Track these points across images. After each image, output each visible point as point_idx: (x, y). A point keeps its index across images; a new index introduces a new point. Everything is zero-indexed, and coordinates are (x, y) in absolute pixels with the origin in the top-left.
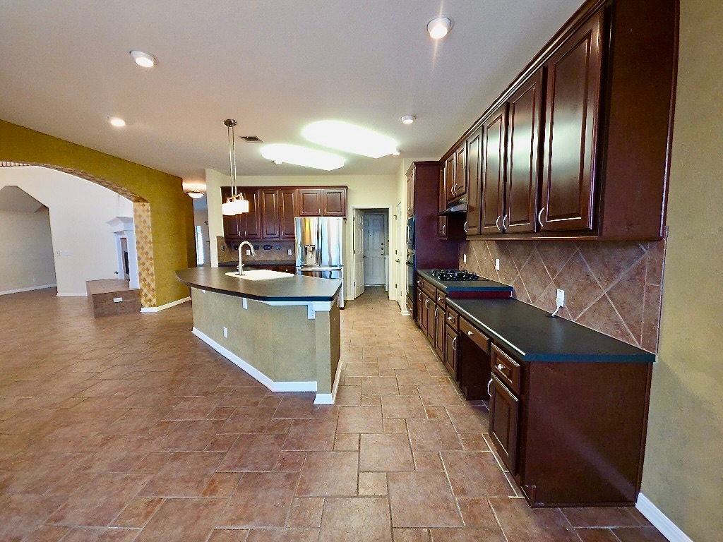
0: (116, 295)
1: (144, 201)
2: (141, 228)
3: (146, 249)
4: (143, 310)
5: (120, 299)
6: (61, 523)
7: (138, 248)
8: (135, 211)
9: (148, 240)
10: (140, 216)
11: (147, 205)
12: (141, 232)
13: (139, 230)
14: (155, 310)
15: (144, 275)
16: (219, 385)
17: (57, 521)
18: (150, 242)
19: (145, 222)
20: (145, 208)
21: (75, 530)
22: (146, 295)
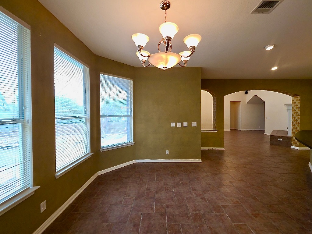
0: (280, 137)
1: (297, 95)
2: (295, 108)
3: (297, 118)
4: (292, 147)
5: (281, 140)
6: (219, 188)
7: (292, 118)
8: (293, 100)
9: (298, 114)
10: (295, 103)
11: (299, 98)
12: (295, 110)
13: (294, 109)
14: (298, 148)
15: (294, 130)
16: (298, 192)
17: (219, 187)
18: (299, 115)
19: (297, 105)
20: (298, 99)
21: (220, 192)
22: (294, 140)
